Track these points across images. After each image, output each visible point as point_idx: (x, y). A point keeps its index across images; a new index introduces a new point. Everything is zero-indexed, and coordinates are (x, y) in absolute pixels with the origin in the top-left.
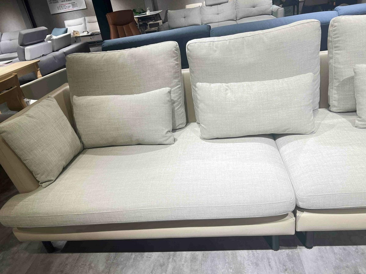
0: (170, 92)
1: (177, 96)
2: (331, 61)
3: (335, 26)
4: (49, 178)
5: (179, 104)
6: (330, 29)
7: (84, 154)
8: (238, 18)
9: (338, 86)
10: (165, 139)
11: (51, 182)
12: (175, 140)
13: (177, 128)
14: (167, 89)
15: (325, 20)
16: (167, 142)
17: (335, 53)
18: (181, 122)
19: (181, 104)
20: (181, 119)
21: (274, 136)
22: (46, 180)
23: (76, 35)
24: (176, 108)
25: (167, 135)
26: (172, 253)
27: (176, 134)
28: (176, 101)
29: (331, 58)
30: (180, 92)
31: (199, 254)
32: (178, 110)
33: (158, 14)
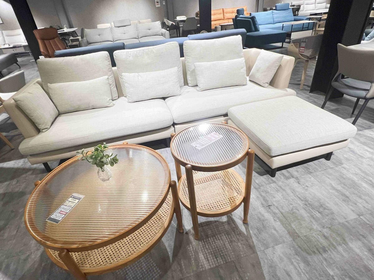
0: (108, 78)
1: (111, 81)
2: (186, 62)
3: (185, 45)
5: (113, 86)
6: (184, 47)
8: (139, 37)
9: (190, 74)
11: (48, 129)
12: (114, 105)
14: (106, 77)
15: (181, 42)
16: (109, 106)
17: (187, 58)
18: (115, 96)
19: (114, 86)
20: (115, 95)
21: (164, 98)
22: (45, 128)
25: (110, 101)
27: (114, 102)
28: (111, 84)
29: (186, 61)
30: (113, 79)
32: (113, 89)
33: (74, 31)
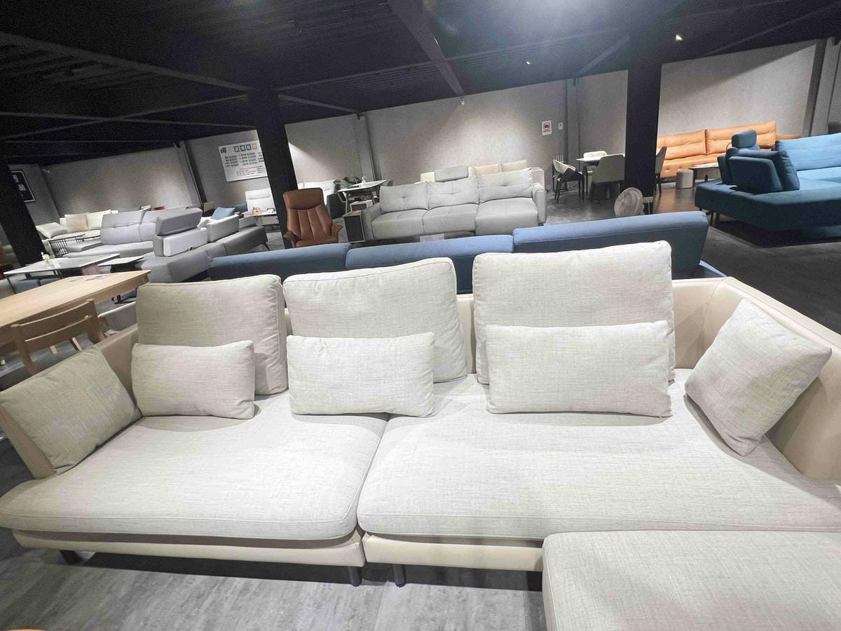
0: (251, 347)
1: (271, 349)
4: (66, 462)
7: (138, 425)
8: (482, 201)
10: (239, 411)
11: (69, 467)
12: (256, 412)
13: (271, 393)
14: (247, 342)
16: (243, 416)
22: (62, 464)
23: (256, 214)
24: (268, 366)
26: (222, 578)
28: (269, 356)
30: (276, 343)
31: (255, 582)
32: (272, 368)
